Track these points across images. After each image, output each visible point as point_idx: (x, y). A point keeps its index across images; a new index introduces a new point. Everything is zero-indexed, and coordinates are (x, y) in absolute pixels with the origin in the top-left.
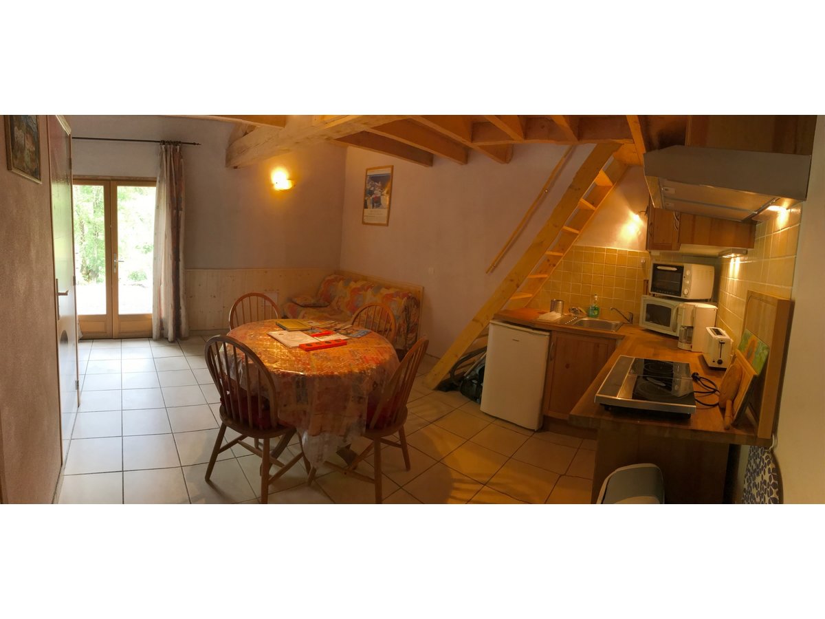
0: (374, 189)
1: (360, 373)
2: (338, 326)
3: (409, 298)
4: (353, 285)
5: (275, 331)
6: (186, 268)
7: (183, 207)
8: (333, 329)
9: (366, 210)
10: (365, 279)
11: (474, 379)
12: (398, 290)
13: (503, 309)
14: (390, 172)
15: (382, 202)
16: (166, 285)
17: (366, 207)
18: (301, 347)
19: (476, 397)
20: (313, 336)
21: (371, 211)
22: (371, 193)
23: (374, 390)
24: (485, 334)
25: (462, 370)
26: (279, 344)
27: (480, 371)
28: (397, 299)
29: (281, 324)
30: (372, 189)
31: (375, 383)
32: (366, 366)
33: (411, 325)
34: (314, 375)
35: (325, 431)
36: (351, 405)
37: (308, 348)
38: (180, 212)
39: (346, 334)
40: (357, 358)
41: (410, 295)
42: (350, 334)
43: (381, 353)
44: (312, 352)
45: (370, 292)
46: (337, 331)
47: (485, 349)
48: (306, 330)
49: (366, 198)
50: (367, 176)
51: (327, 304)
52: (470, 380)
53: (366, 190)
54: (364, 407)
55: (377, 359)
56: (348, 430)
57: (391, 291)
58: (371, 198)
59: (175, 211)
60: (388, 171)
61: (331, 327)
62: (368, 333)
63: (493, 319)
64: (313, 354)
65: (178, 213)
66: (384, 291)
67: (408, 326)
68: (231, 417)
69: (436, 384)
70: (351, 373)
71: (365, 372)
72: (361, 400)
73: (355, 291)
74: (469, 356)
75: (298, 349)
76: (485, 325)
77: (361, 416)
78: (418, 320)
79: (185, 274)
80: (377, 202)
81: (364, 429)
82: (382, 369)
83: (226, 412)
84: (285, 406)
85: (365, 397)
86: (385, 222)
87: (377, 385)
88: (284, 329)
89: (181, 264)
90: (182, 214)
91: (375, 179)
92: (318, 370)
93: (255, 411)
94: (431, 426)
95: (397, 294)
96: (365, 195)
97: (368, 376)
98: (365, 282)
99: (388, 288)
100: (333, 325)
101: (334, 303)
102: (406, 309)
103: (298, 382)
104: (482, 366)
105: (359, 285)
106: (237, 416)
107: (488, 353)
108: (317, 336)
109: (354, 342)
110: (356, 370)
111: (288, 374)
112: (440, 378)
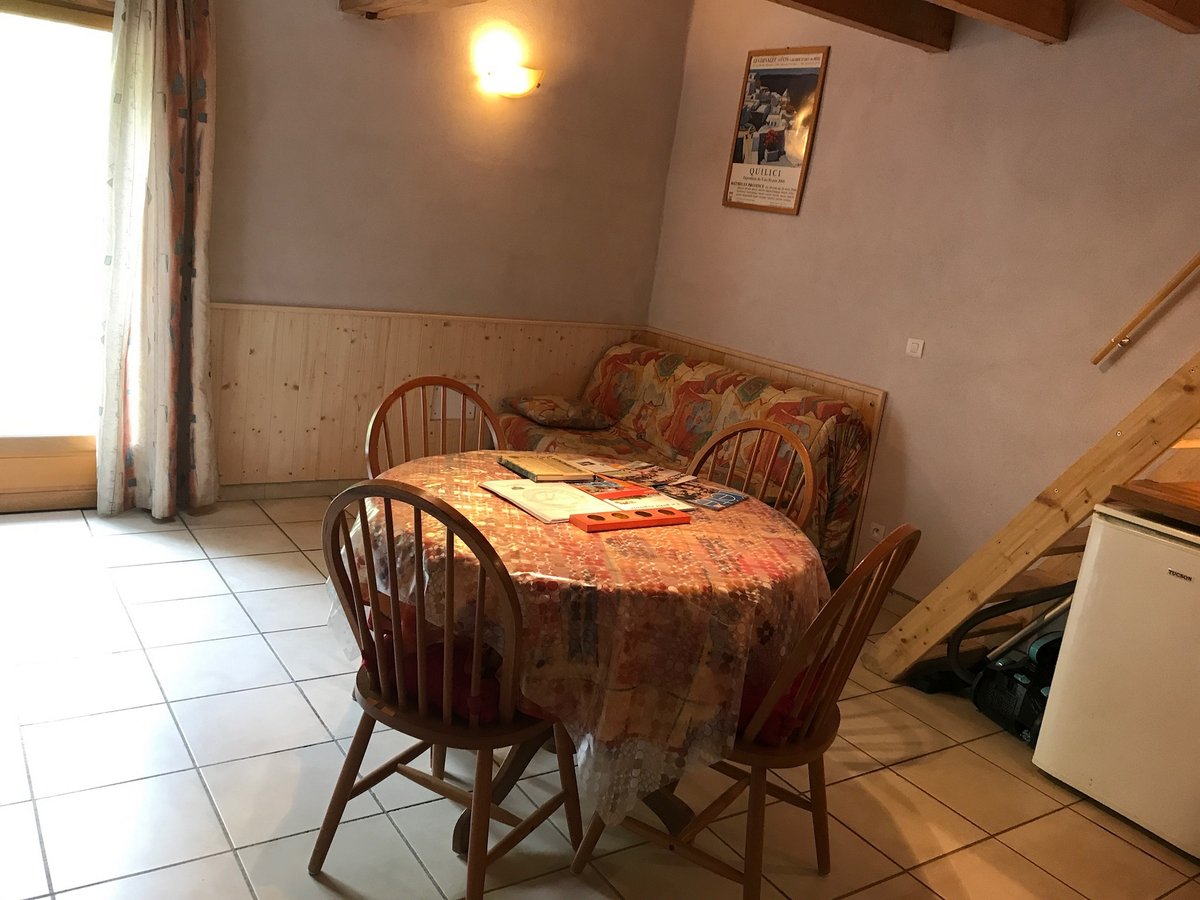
0: (769, 111)
1: (732, 594)
2: (662, 477)
3: (841, 419)
4: (684, 374)
5: (496, 478)
6: (213, 298)
7: (209, 110)
8: (648, 482)
9: (736, 166)
10: (717, 358)
11: (1022, 671)
12: (810, 394)
13: (1142, 477)
14: (818, 64)
15: (788, 148)
16: (147, 347)
17: (738, 157)
18: (573, 521)
19: (1023, 724)
20: (601, 498)
21: (752, 172)
22: (758, 120)
23: (762, 642)
24: (1073, 546)
25: (981, 641)
26: (515, 512)
27: (1042, 651)
28: (808, 418)
29: (515, 462)
30: (762, 109)
31: (767, 625)
32: (745, 579)
33: (839, 498)
34: (618, 591)
35: (636, 735)
36: (703, 672)
37: (595, 525)
38: (200, 125)
39: (686, 498)
40: (722, 557)
41: (845, 411)
42: (693, 497)
43: (781, 554)
44: (604, 536)
45: (730, 395)
46: (659, 487)
47: (1069, 589)
48: (582, 481)
49: (742, 134)
50: (749, 71)
51: (608, 421)
52: (1009, 672)
53: (742, 112)
54: (737, 684)
55: (773, 567)
56: (693, 736)
57: (794, 397)
58: (756, 135)
59: (182, 122)
60: (813, 62)
61: (644, 477)
62: (740, 500)
63: (1108, 501)
64: (609, 541)
65: (191, 128)
66: (771, 396)
67: (831, 499)
68: (392, 700)
69: (901, 666)
70: (709, 591)
71: (744, 596)
72: (732, 665)
73: (690, 390)
74: (1010, 600)
75: (568, 526)
76: (1075, 517)
77: (725, 705)
78: (861, 485)
79: (210, 314)
80: (773, 148)
81: (731, 741)
82: (784, 589)
83: (376, 686)
84: (541, 664)
85: (741, 656)
86: (791, 204)
87: (772, 631)
88: (523, 475)
89: (199, 285)
90: (206, 131)
91: (772, 81)
92: (628, 578)
93: (461, 680)
94: (887, 774)
95: (809, 405)
96: (741, 126)
97: (752, 604)
98: (720, 368)
99: (783, 387)
100: (646, 472)
101: (627, 421)
102: (831, 451)
103: (576, 606)
104: (1051, 638)
105: (699, 375)
106: (411, 697)
107: (1079, 601)
108: (612, 497)
109: (707, 518)
110: (723, 588)
111: (553, 585)
112: (917, 652)
